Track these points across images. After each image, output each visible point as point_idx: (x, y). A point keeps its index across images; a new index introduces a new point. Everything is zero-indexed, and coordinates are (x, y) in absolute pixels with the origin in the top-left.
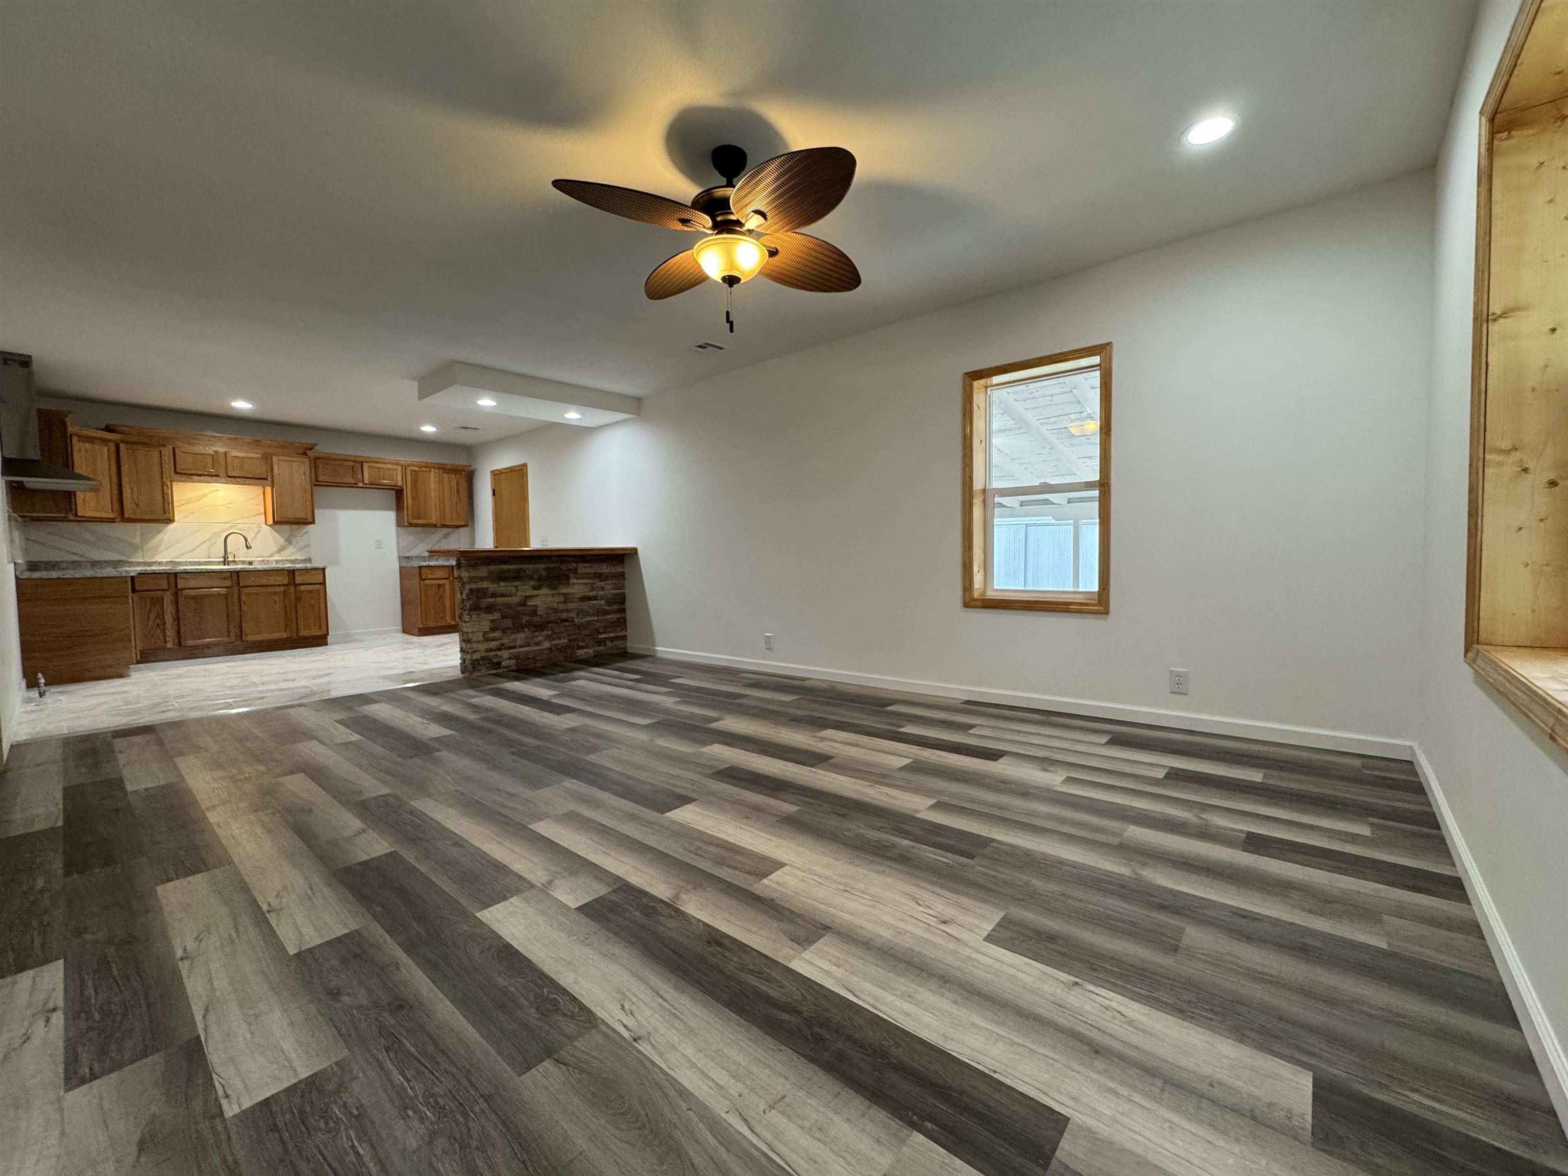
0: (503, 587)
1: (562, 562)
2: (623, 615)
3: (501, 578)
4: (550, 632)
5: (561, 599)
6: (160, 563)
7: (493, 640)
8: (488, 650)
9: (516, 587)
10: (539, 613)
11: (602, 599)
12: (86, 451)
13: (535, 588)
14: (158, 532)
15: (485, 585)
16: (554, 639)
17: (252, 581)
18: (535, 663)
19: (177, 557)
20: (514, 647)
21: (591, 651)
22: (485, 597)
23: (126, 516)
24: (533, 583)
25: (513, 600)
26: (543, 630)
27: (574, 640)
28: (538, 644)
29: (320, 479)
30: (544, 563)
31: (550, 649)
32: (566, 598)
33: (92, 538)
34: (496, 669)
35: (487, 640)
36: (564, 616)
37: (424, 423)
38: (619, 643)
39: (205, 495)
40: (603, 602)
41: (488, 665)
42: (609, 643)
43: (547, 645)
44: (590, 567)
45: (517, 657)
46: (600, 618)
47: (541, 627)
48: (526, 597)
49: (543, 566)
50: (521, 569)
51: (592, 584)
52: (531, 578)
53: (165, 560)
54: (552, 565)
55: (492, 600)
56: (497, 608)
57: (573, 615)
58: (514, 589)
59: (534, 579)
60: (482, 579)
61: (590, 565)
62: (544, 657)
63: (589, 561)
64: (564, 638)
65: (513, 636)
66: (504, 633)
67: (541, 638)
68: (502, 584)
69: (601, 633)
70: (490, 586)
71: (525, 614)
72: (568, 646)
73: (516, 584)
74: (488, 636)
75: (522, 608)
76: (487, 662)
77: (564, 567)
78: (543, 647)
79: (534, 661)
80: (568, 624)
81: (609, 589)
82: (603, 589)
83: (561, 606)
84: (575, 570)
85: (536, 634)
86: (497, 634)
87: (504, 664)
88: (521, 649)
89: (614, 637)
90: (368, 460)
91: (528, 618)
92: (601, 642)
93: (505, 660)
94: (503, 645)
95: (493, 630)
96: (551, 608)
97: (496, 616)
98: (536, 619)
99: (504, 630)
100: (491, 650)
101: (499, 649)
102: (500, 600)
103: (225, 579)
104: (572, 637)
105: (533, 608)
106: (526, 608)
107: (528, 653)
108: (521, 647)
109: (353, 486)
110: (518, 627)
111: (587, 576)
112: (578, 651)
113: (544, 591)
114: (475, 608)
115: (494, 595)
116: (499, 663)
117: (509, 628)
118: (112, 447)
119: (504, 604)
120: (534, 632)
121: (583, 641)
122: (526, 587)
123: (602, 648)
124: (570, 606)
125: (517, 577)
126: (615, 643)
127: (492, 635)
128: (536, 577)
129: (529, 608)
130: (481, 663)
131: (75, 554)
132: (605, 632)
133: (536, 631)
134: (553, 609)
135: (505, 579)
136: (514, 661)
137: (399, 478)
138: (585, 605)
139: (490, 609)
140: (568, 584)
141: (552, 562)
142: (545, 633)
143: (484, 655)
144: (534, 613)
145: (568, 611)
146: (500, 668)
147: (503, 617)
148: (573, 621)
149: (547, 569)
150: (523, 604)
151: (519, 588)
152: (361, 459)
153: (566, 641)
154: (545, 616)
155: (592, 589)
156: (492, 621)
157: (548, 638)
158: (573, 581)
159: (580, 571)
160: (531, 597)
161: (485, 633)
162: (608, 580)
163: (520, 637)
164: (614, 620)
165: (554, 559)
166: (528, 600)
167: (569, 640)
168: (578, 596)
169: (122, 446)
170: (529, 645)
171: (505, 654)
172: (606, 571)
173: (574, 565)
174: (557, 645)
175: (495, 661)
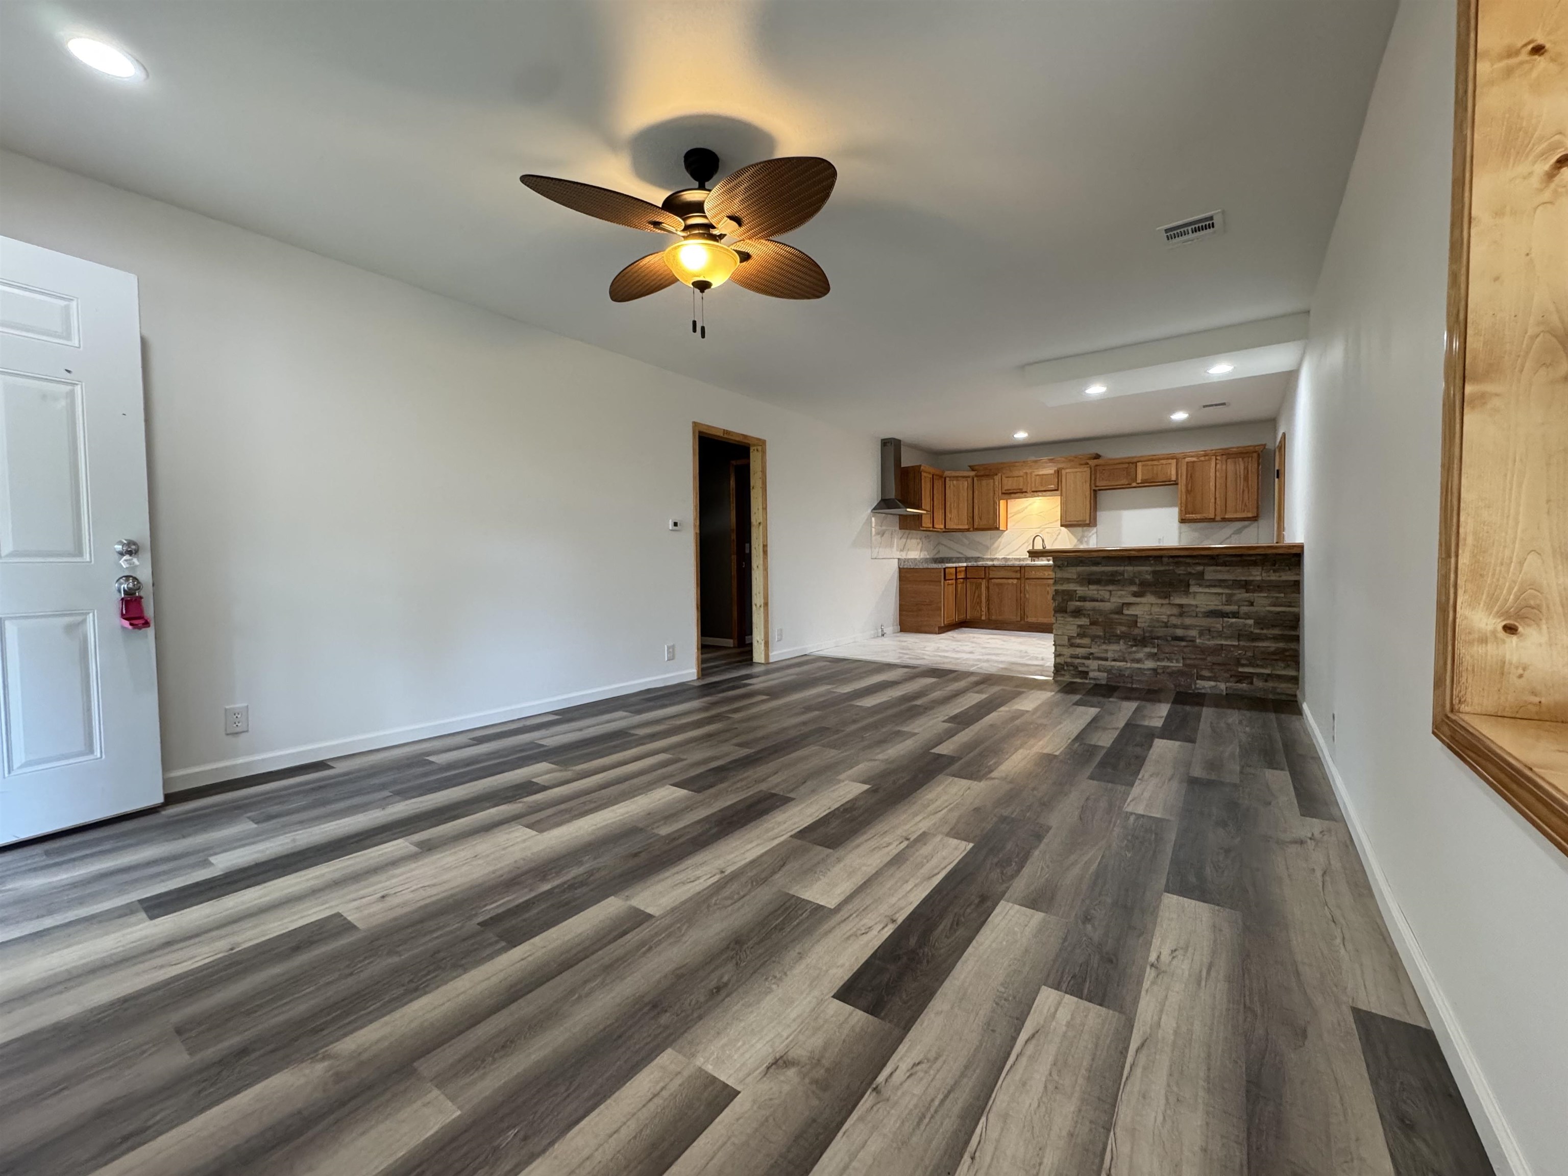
0: (1092, 590)
1: (1177, 564)
2: (1293, 646)
3: (1090, 580)
4: (1155, 650)
5: (1175, 611)
6: (998, 559)
7: (1079, 646)
8: (1072, 657)
9: (1110, 591)
10: (1139, 625)
11: (1248, 616)
12: (954, 486)
13: (1135, 595)
14: (999, 537)
15: (1072, 587)
16: (1163, 660)
17: (1033, 574)
18: (1132, 683)
19: (1008, 555)
20: (1106, 659)
21: (1222, 686)
22: (1071, 600)
23: (975, 527)
24: (1134, 589)
25: (1107, 606)
26: (1146, 646)
27: (1195, 666)
28: (1138, 661)
29: (1098, 484)
30: (1151, 565)
31: (1155, 670)
32: (1182, 611)
33: (966, 542)
34: (1081, 678)
35: (1072, 645)
36: (1179, 632)
37: (1173, 411)
38: (1283, 686)
39: (1026, 508)
40: (1251, 622)
41: (1072, 672)
42: (1259, 683)
43: (1150, 664)
44: (1228, 571)
45: (1109, 671)
46: (1242, 643)
47: (1142, 641)
48: (1123, 604)
49: (1149, 569)
50: (1116, 572)
51: (1231, 595)
52: (1131, 582)
53: (1001, 557)
54: (1162, 568)
55: (1078, 603)
56: (1085, 612)
57: (1193, 633)
58: (1108, 593)
59: (1135, 584)
60: (1068, 580)
61: (1228, 568)
62: (1144, 678)
63: (1225, 564)
64: (1177, 661)
65: (1104, 647)
66: (1092, 641)
67: (1140, 655)
68: (1091, 587)
69: (1243, 665)
70: (1078, 588)
71: (1121, 624)
72: (1181, 673)
73: (1110, 588)
74: (1073, 641)
75: (1117, 616)
76: (1071, 668)
77: (1181, 570)
78: (1146, 667)
79: (1130, 680)
80: (1183, 644)
81: (1263, 603)
82: (1252, 604)
83: (1174, 621)
84: (1202, 574)
85: (1134, 649)
86: (1086, 641)
87: (1091, 675)
88: (1113, 663)
89: (1268, 675)
90: (1142, 459)
91: (1124, 629)
92: (1241, 678)
93: (1094, 670)
94: (1092, 654)
95: (1081, 635)
96: (1158, 621)
97: (1084, 621)
98: (1136, 631)
99: (1094, 638)
100: (1077, 657)
101: (1087, 658)
102: (1088, 605)
103: (1016, 572)
104: (1188, 662)
105: (1134, 618)
106: (1121, 617)
107: (1120, 669)
108: (1114, 660)
109: (1128, 486)
110: (1110, 637)
111: (1220, 583)
112: (1198, 682)
113: (1150, 599)
114: (1061, 610)
115: (1083, 599)
116: (1087, 673)
117: (1099, 637)
118: (970, 480)
119: (1094, 610)
120: (1132, 646)
121: (1211, 670)
122: (1123, 593)
123: (1244, 686)
124: (1188, 621)
125: (1112, 580)
126: (1270, 684)
127: (1078, 641)
128: (1137, 581)
129: (1127, 618)
130: (1065, 668)
131: (960, 553)
132: (1251, 665)
133: (1135, 646)
134: (1163, 622)
135: (1098, 582)
136: (1105, 674)
137: (1174, 472)
138: (1217, 624)
139: (1077, 613)
140: (1187, 592)
141: (1162, 564)
142: (1147, 650)
143: (1069, 660)
144: (1134, 622)
145: (1186, 628)
146: (1086, 678)
147: (1092, 623)
148: (1193, 641)
149: (1154, 573)
150: (1119, 611)
151: (1113, 593)
152: (1135, 460)
153: (1181, 665)
154: (1149, 629)
155: (1229, 602)
156: (1080, 626)
157: (1152, 656)
158: (1193, 589)
159: (1207, 577)
160: (1129, 604)
161: (1070, 638)
162: (1261, 591)
163: (1113, 649)
164: (1272, 649)
165: (1165, 560)
166: (1125, 608)
167: (1184, 665)
168: (1203, 610)
169: (975, 479)
170: (1124, 660)
171: (1093, 664)
172: (1259, 578)
173: (1200, 568)
174: (1164, 667)
175: (1080, 669)
